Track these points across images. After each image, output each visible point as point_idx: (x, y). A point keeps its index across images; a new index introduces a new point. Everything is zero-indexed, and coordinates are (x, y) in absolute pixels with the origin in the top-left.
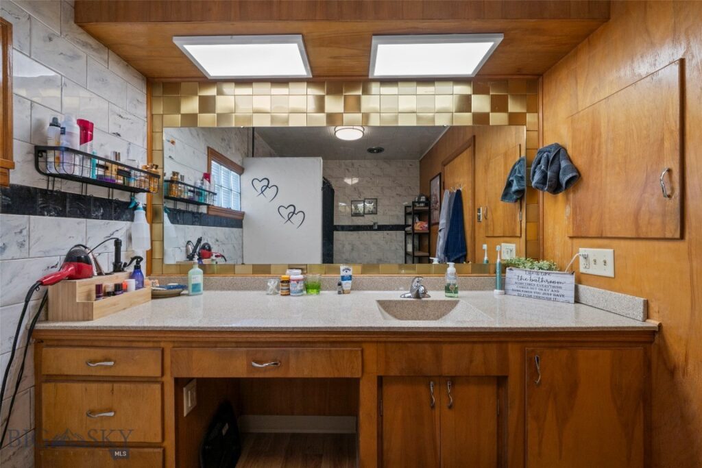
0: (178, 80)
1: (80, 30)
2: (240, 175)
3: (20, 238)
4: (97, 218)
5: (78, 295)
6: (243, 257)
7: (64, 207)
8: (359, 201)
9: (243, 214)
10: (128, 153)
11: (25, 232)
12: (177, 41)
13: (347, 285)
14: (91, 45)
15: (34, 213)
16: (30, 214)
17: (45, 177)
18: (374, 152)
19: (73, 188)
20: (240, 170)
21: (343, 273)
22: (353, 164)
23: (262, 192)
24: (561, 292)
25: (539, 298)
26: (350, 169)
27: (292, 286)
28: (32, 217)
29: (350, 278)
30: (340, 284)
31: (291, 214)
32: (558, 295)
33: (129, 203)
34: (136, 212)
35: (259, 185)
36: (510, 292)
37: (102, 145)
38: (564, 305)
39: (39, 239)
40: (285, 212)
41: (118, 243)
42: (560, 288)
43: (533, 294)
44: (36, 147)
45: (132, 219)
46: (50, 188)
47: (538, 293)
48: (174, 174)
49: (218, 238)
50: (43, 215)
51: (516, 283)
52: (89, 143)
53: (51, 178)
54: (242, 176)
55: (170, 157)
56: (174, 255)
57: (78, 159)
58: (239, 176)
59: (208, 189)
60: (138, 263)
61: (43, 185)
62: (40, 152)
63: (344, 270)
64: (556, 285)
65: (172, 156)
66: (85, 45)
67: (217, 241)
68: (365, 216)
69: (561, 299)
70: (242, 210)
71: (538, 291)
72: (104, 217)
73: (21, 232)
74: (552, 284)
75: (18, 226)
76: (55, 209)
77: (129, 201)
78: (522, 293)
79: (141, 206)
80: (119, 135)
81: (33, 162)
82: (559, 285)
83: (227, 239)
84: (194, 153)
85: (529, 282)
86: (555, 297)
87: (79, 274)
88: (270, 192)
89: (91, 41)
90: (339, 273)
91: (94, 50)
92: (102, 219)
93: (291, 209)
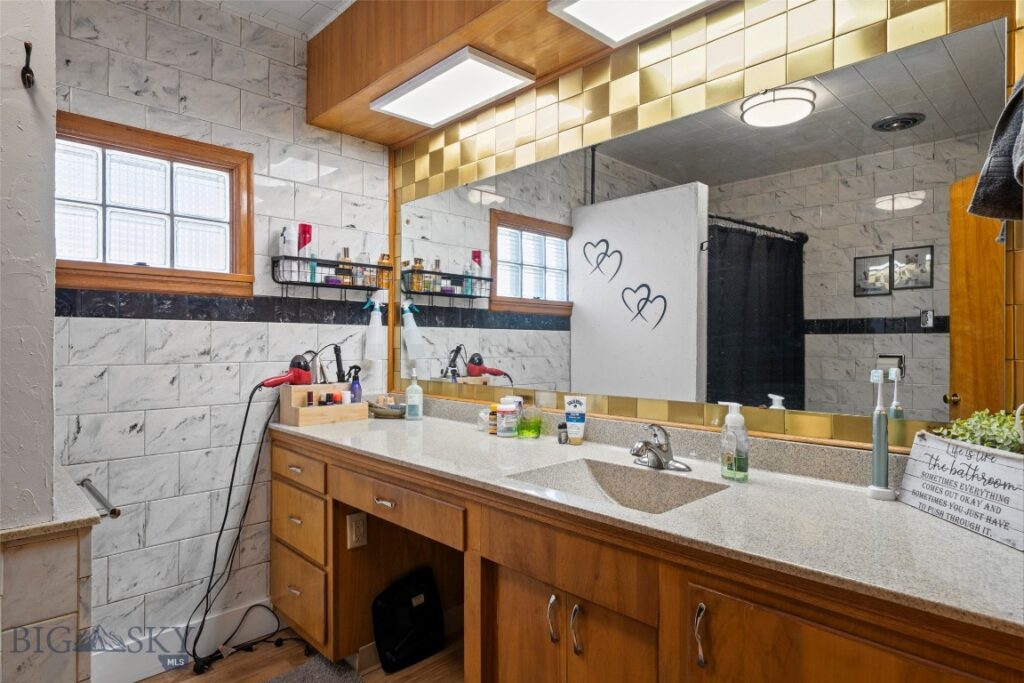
0: (413, 139)
1: (312, 128)
2: (567, 239)
3: (261, 344)
4: (329, 322)
5: (293, 400)
6: (570, 380)
7: (297, 313)
8: (875, 258)
9: (570, 306)
10: (364, 245)
11: (264, 338)
12: (375, 107)
13: (575, 430)
14: (322, 139)
15: (273, 320)
16: (268, 321)
17: (280, 286)
18: (894, 129)
19: (305, 294)
20: (566, 232)
21: (569, 409)
22: (858, 167)
23: (598, 265)
24: (1006, 514)
25: (955, 521)
26: (852, 181)
27: (502, 423)
28: (270, 324)
29: (581, 418)
30: (563, 426)
31: (643, 301)
32: (995, 522)
33: (365, 304)
34: (373, 313)
35: (594, 254)
36: (908, 497)
37: (334, 242)
38: (1000, 549)
39: (275, 345)
40: (633, 299)
41: (337, 350)
42: (1006, 500)
43: (946, 510)
44: (273, 258)
45: (368, 323)
46: (285, 296)
47: (958, 509)
48: (418, 261)
49: (512, 348)
50: (279, 321)
51: (924, 474)
52: (307, 246)
53: (285, 286)
54: (571, 241)
55: (423, 238)
56: (428, 369)
57: (295, 265)
58: (565, 241)
59: (477, 275)
60: (356, 373)
61: (278, 294)
62: (275, 263)
63: (570, 403)
64: (1000, 491)
65: (425, 235)
66: (317, 141)
67: (510, 351)
68: (895, 293)
69: (998, 532)
70: (571, 300)
71: (958, 502)
72: (336, 321)
73: (261, 338)
74: (990, 488)
75: (259, 333)
76: (289, 315)
77: (365, 301)
78: (928, 503)
79: (377, 306)
80: (353, 226)
81: (270, 273)
82: (1006, 493)
83: (532, 348)
84: (464, 223)
85: (947, 475)
86: (988, 525)
87: (296, 380)
88: (611, 263)
89: (324, 134)
90: (564, 409)
91: (325, 141)
92: (334, 323)
93: (643, 292)
